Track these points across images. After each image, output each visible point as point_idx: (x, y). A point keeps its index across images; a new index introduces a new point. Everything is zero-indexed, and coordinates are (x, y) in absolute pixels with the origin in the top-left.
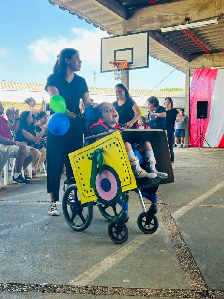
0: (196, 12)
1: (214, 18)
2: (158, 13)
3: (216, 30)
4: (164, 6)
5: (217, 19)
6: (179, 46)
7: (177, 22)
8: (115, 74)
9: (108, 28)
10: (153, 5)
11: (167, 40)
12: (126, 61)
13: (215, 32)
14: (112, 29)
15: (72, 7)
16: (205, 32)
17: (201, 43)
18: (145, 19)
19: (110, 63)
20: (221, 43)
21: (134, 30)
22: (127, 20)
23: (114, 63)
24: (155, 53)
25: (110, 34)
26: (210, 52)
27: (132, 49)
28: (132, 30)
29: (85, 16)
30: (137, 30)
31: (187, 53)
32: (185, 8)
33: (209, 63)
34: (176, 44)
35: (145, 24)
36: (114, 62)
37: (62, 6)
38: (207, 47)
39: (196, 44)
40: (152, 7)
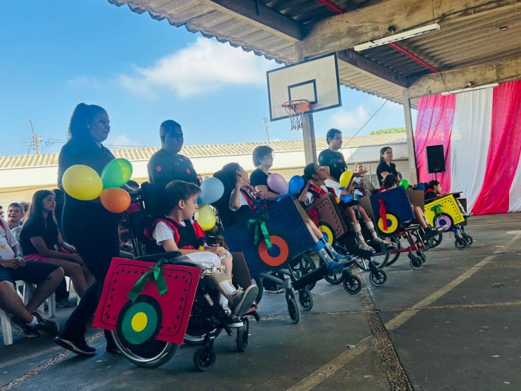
0: (403, 16)
1: (433, 21)
2: (347, 25)
3: (442, 37)
4: (355, 13)
5: (438, 23)
6: (388, 67)
7: (377, 34)
8: (292, 122)
9: (276, 55)
10: (339, 13)
11: (367, 60)
12: (306, 100)
13: (440, 39)
14: (281, 55)
15: (221, 32)
16: (425, 42)
17: (421, 58)
18: (328, 35)
19: (282, 106)
20: (452, 55)
21: (315, 53)
22: (301, 40)
23: (288, 106)
24: (352, 82)
25: (280, 62)
26: (438, 70)
27: (314, 81)
28: (310, 54)
29: (241, 42)
30: (318, 52)
31: (402, 75)
32: (387, 12)
33: (437, 86)
34: (382, 65)
35: (329, 43)
36: (288, 104)
37: (206, 33)
38: (431, 63)
39: (413, 60)
40: (338, 17)
